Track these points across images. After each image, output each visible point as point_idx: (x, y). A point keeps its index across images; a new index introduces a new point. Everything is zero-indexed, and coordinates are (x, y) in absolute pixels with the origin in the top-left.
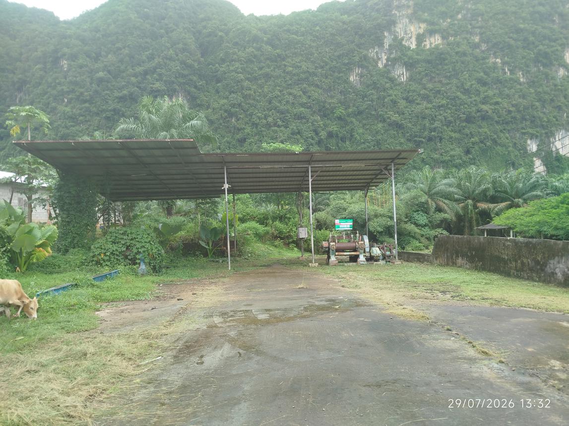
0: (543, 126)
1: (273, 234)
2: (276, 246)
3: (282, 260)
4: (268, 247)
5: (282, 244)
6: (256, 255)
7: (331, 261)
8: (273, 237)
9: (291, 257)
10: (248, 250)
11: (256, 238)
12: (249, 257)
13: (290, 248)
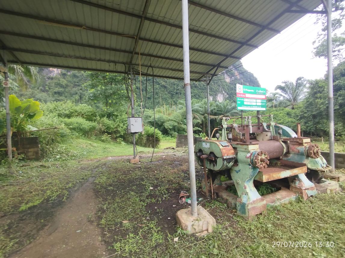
0: (214, 92)
1: (101, 129)
2: (103, 141)
3: (105, 164)
4: (92, 143)
5: (109, 139)
6: (69, 155)
7: (252, 204)
8: (100, 132)
9: (118, 155)
10: (59, 149)
11: (79, 134)
12: (56, 160)
13: (118, 141)
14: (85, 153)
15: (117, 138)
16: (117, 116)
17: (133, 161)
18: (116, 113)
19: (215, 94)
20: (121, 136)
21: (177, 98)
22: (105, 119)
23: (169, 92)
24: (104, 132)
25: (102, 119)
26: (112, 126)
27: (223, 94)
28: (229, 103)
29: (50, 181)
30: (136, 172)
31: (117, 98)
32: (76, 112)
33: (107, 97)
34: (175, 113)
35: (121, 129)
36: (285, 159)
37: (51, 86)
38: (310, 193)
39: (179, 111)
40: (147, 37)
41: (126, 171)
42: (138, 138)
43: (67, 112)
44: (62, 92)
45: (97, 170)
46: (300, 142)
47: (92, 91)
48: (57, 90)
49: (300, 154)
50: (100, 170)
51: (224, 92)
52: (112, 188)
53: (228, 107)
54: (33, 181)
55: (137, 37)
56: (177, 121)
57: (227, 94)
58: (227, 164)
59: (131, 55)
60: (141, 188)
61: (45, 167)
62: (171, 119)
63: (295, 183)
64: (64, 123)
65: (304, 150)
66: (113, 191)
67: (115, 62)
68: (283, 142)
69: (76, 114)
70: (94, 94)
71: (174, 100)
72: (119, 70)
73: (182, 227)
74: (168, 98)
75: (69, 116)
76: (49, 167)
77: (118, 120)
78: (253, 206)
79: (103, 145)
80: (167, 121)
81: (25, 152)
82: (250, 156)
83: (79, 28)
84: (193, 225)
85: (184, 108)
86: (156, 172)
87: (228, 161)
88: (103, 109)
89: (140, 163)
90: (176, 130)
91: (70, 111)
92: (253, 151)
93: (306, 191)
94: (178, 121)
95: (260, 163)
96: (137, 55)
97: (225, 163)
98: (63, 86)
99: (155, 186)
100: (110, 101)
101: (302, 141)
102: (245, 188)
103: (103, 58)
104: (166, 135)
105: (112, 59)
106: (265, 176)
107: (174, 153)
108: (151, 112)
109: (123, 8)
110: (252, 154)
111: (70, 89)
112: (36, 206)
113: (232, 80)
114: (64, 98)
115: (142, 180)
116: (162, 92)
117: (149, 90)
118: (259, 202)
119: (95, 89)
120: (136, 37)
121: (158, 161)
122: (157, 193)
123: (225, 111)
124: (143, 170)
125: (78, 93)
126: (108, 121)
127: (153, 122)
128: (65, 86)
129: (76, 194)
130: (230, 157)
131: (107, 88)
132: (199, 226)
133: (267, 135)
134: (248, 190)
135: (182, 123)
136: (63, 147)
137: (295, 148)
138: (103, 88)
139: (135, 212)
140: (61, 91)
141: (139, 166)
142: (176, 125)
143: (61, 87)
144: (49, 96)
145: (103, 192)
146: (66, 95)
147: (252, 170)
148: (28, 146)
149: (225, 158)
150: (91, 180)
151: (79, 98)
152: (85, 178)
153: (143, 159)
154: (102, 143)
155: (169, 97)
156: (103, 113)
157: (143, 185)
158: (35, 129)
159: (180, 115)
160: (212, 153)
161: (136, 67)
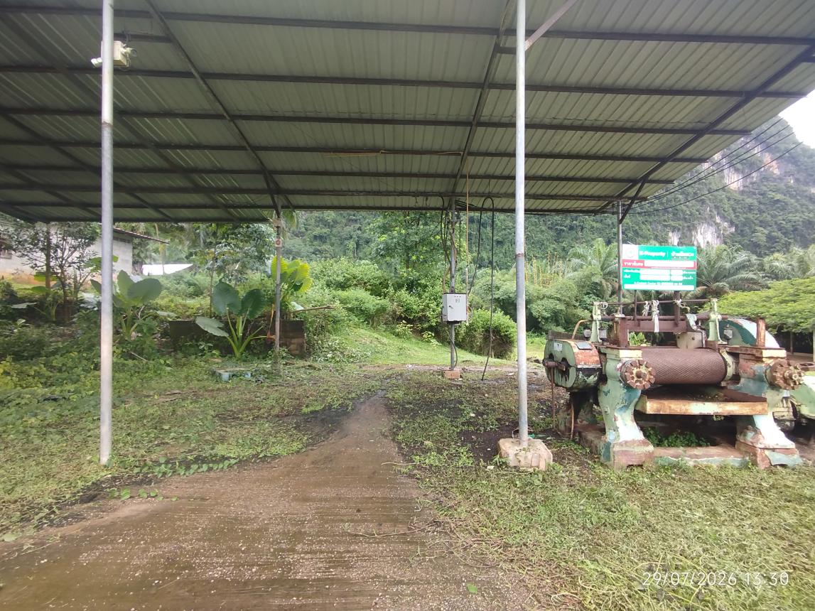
0: (685, 219)
1: (394, 312)
2: (398, 335)
3: (401, 375)
4: (379, 337)
5: (409, 332)
6: (344, 355)
7: (621, 445)
8: (393, 318)
9: (424, 362)
10: (330, 344)
11: (359, 319)
12: (327, 360)
13: (424, 338)
14: (369, 354)
15: (423, 330)
16: (426, 286)
17: (448, 375)
18: (423, 281)
19: (688, 227)
20: (431, 328)
21: (572, 240)
22: (404, 294)
23: (550, 226)
24: (400, 319)
25: (398, 293)
26: (415, 307)
27: (716, 224)
28: (725, 253)
29: (326, 388)
30: (451, 391)
31: (427, 251)
32: (354, 278)
33: (409, 249)
34: (560, 278)
35: (432, 313)
36: (731, 387)
37: (309, 225)
38: (777, 458)
39: (571, 274)
40: (483, 149)
41: (436, 389)
42: (464, 334)
43: (341, 279)
44: (325, 235)
45: (388, 381)
46: (758, 355)
47: (384, 238)
48: (317, 231)
49: (758, 379)
50: (394, 381)
51: (718, 220)
52: (411, 406)
53: (719, 264)
54: (305, 384)
55: (464, 152)
56: (565, 300)
57: (732, 223)
58: (586, 378)
59: (453, 180)
60: (456, 412)
61: (315, 368)
62: (548, 294)
63: (745, 435)
64: (340, 300)
65: (764, 371)
66: (413, 410)
67: (426, 194)
68: (729, 353)
69: (355, 282)
70: (387, 244)
71: (564, 244)
72: (432, 205)
73: (501, 454)
74: (548, 240)
75: (343, 286)
76: (319, 369)
77: (426, 294)
78: (624, 449)
79: (397, 342)
80: (538, 298)
81: (288, 343)
82: (621, 368)
83: (375, 154)
84: (516, 455)
85: (585, 267)
86: (486, 395)
87: (587, 373)
88: (401, 273)
89: (461, 379)
90: (560, 322)
91: (344, 277)
92: (627, 359)
93: (767, 452)
94: (567, 299)
95: (636, 379)
96: (465, 180)
97: (581, 375)
98: (329, 223)
99: (479, 414)
100: (414, 258)
101: (761, 353)
102: (615, 420)
103: (406, 189)
104: (534, 332)
105: (421, 188)
106: (651, 403)
107: (536, 371)
108: (500, 277)
109: (442, 117)
110: (624, 364)
111: (340, 229)
112: (318, 411)
113: (752, 183)
114: (329, 246)
115: (461, 403)
116: (533, 227)
117: (499, 224)
118: (638, 445)
119: (389, 235)
120: (462, 153)
121: (496, 380)
122: (480, 421)
123: (713, 276)
124: (464, 390)
125: (354, 236)
126: (408, 296)
127: (503, 299)
128: (332, 223)
129: (363, 407)
130: (591, 367)
131: (410, 231)
132: (526, 458)
133: (693, 339)
134: (619, 423)
135: (577, 304)
136: (336, 340)
137: (748, 367)
138: (403, 232)
139: (442, 435)
140: (325, 233)
141: (459, 383)
142: (561, 310)
143: (326, 226)
144: (305, 245)
145: (399, 410)
146: (332, 241)
147: (626, 390)
148: (291, 335)
149: (579, 367)
150: (381, 393)
151: (355, 246)
152: (372, 390)
153: (468, 374)
154: (396, 339)
155: (549, 237)
156: (400, 281)
157: (461, 410)
158: (300, 308)
159: (574, 285)
160: (564, 359)
161: (462, 199)
